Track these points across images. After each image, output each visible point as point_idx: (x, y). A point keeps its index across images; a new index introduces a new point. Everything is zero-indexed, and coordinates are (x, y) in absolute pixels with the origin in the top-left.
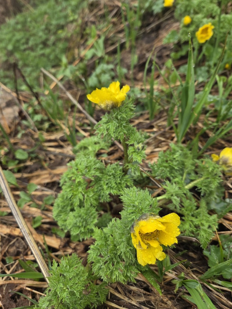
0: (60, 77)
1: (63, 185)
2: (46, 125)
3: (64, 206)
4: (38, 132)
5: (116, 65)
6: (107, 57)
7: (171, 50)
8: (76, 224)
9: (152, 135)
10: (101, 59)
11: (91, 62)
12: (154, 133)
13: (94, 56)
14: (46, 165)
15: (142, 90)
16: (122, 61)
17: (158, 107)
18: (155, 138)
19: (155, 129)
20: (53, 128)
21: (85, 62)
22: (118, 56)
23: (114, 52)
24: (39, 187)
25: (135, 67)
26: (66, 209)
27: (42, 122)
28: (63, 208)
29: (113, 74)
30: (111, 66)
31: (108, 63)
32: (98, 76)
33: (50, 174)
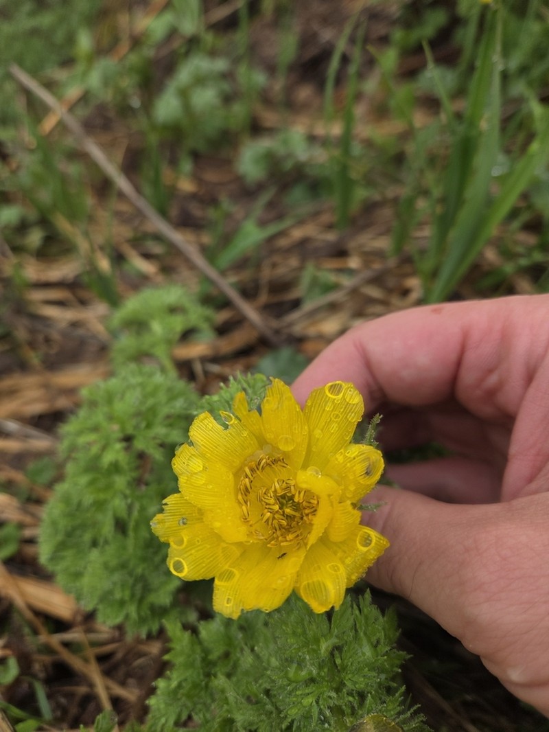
0: (73, 92)
1: (68, 458)
2: (35, 238)
3: (74, 529)
4: (14, 259)
5: (236, 61)
6: (209, 38)
7: (394, 23)
8: (110, 593)
9: (347, 282)
10: (193, 43)
11: (165, 52)
12: (350, 272)
13: (173, 33)
14: (34, 358)
15: (312, 139)
16: (253, 49)
17: (361, 194)
18: (354, 292)
19: (354, 263)
20: (55, 246)
21: (148, 52)
22: (241, 37)
23: (230, 24)
24: (12, 426)
25: (292, 68)
26: (81, 536)
27: (22, 227)
28: (69, 534)
29: (226, 86)
30: (221, 65)
31: (213, 53)
32: (184, 94)
33: (46, 386)
